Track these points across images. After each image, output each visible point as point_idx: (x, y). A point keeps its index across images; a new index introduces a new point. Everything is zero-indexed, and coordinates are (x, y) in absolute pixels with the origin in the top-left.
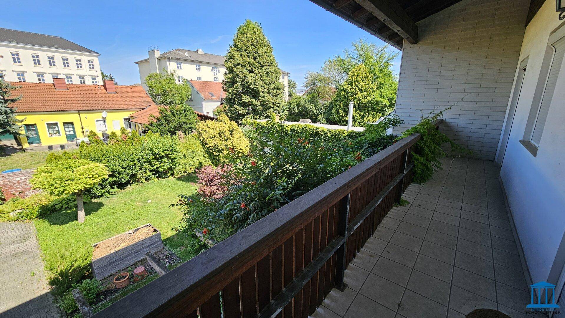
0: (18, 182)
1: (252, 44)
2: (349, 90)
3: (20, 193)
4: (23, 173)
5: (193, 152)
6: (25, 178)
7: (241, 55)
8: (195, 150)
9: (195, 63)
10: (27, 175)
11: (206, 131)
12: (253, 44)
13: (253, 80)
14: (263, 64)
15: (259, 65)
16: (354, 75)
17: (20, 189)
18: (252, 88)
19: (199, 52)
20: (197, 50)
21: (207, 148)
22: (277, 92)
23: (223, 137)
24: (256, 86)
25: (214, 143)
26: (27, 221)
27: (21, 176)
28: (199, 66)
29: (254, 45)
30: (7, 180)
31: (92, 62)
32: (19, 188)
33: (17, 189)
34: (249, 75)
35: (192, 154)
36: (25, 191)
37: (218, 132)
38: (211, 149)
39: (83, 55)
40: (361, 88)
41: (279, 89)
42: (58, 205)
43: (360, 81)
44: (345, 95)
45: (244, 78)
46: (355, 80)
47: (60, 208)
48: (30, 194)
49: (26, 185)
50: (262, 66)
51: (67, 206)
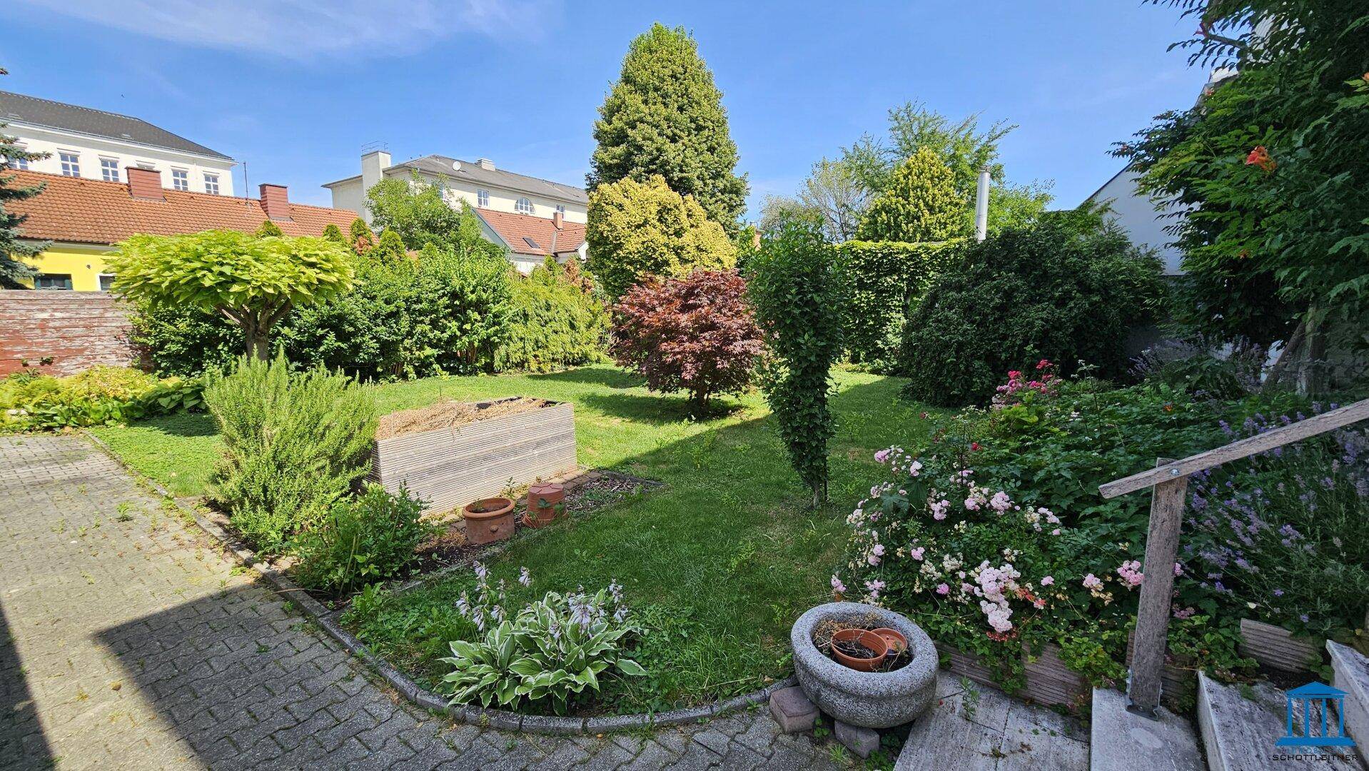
0: (43, 325)
1: (672, 76)
2: (901, 208)
3: (43, 364)
4: (60, 300)
5: (548, 308)
6: (67, 315)
7: (645, 102)
8: (552, 302)
9: (477, 188)
10: (72, 306)
11: (621, 207)
12: (674, 76)
13: (679, 160)
14: (701, 123)
15: (693, 126)
16: (910, 173)
17: (44, 350)
18: (676, 179)
19: (484, 166)
20: (480, 162)
21: (620, 260)
22: (731, 199)
23: (670, 221)
24: (684, 175)
25: (643, 243)
26: (67, 429)
27: (55, 307)
28: (486, 195)
29: (677, 79)
30: (8, 315)
31: (215, 180)
32: (42, 343)
33: (35, 349)
34: (669, 146)
35: (544, 313)
36: (61, 359)
37: (654, 209)
38: (631, 263)
39: (193, 161)
40: (930, 202)
41: (737, 193)
42: (168, 399)
43: (928, 184)
44: (889, 221)
45: (655, 152)
46: (915, 184)
47: (172, 405)
48: (74, 372)
49: (64, 338)
50: (699, 129)
51: (196, 402)
